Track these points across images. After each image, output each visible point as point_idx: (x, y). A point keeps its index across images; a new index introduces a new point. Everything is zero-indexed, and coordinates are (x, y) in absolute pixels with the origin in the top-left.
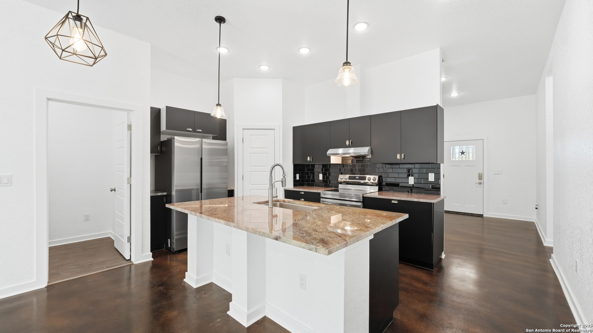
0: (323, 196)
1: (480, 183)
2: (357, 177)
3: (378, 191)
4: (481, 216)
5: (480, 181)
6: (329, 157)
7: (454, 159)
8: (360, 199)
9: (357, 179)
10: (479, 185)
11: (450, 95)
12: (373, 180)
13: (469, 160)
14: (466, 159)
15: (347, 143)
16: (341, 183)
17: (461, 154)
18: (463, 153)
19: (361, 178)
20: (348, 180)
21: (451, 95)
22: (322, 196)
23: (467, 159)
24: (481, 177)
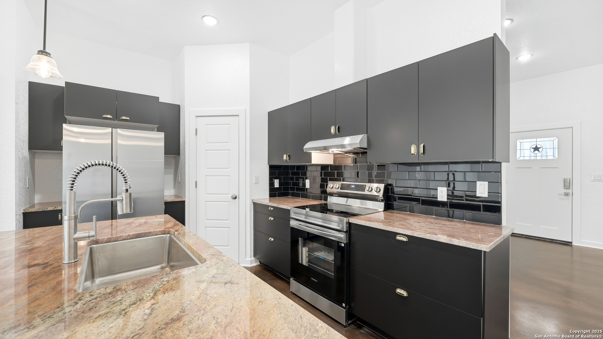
0: (293, 217)
1: (568, 194)
2: (352, 186)
3: (383, 210)
4: (568, 244)
5: (567, 191)
6: (310, 154)
7: (521, 158)
8: (343, 227)
9: (352, 189)
10: (565, 197)
11: (517, 59)
12: (376, 191)
13: (547, 160)
14: (541, 158)
15: (333, 130)
16: (332, 194)
17: (533, 150)
18: (536, 149)
19: (358, 188)
20: (339, 190)
21: (519, 58)
22: (292, 215)
23: (544, 158)
24: (567, 184)
